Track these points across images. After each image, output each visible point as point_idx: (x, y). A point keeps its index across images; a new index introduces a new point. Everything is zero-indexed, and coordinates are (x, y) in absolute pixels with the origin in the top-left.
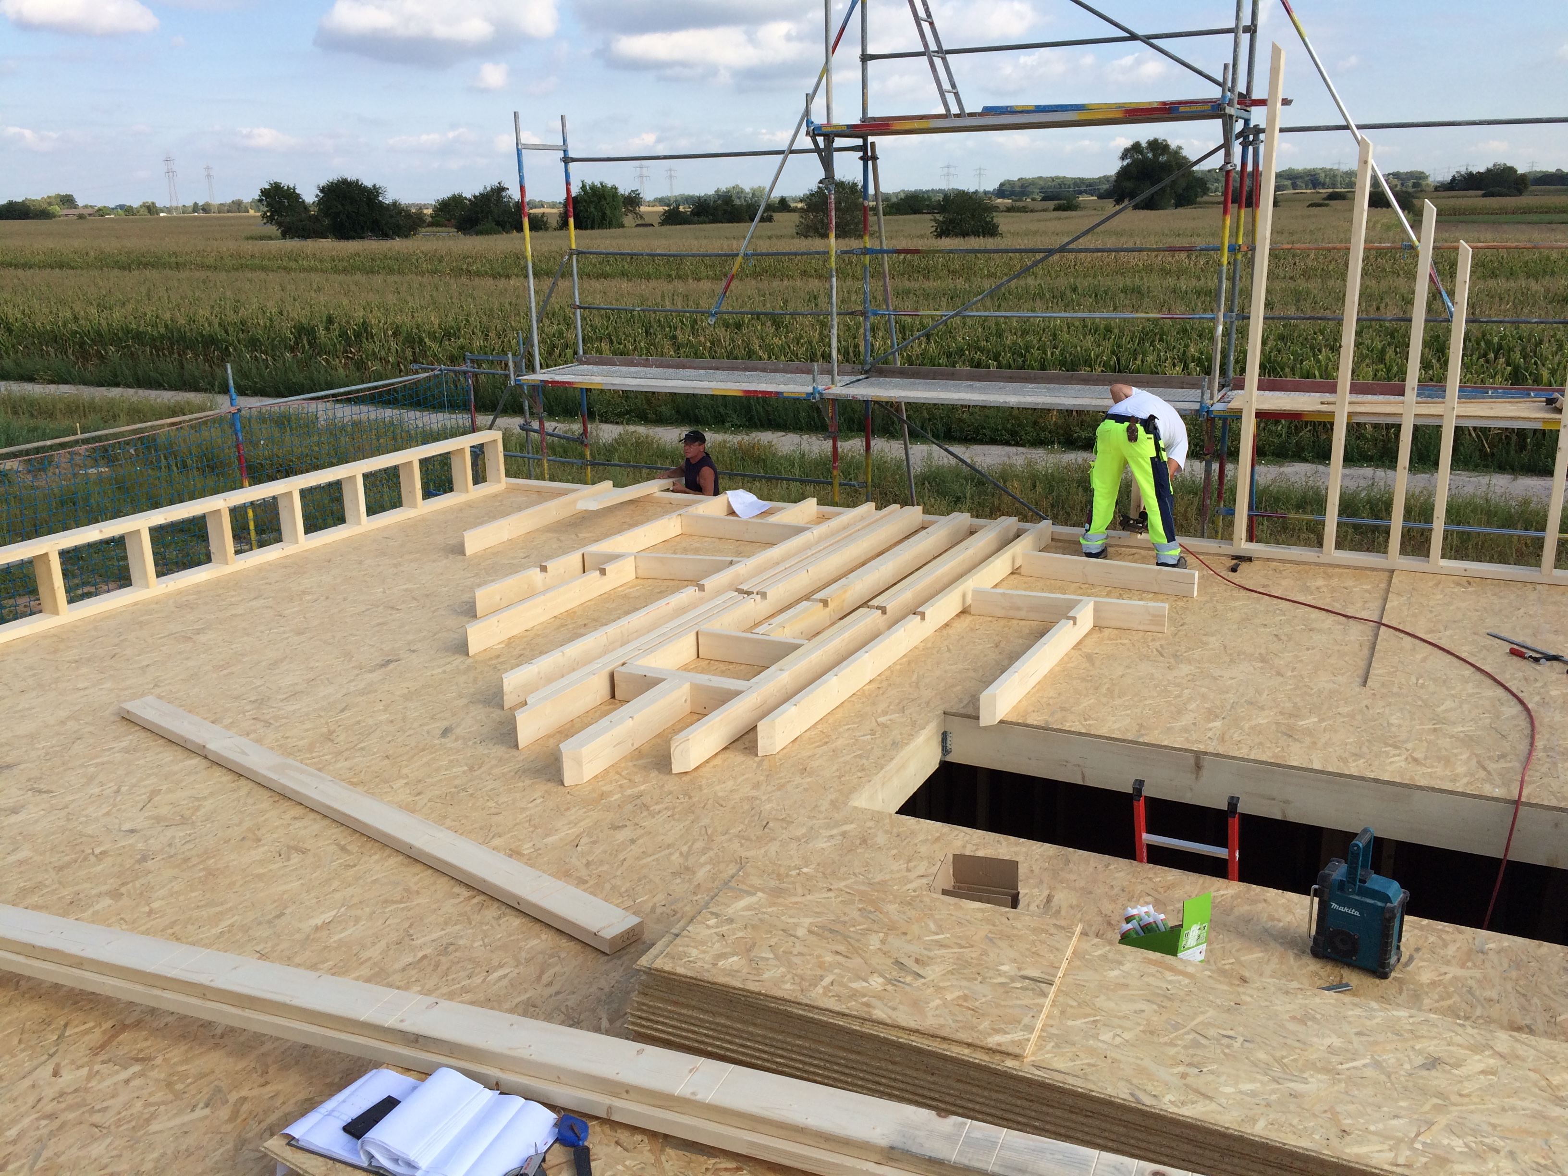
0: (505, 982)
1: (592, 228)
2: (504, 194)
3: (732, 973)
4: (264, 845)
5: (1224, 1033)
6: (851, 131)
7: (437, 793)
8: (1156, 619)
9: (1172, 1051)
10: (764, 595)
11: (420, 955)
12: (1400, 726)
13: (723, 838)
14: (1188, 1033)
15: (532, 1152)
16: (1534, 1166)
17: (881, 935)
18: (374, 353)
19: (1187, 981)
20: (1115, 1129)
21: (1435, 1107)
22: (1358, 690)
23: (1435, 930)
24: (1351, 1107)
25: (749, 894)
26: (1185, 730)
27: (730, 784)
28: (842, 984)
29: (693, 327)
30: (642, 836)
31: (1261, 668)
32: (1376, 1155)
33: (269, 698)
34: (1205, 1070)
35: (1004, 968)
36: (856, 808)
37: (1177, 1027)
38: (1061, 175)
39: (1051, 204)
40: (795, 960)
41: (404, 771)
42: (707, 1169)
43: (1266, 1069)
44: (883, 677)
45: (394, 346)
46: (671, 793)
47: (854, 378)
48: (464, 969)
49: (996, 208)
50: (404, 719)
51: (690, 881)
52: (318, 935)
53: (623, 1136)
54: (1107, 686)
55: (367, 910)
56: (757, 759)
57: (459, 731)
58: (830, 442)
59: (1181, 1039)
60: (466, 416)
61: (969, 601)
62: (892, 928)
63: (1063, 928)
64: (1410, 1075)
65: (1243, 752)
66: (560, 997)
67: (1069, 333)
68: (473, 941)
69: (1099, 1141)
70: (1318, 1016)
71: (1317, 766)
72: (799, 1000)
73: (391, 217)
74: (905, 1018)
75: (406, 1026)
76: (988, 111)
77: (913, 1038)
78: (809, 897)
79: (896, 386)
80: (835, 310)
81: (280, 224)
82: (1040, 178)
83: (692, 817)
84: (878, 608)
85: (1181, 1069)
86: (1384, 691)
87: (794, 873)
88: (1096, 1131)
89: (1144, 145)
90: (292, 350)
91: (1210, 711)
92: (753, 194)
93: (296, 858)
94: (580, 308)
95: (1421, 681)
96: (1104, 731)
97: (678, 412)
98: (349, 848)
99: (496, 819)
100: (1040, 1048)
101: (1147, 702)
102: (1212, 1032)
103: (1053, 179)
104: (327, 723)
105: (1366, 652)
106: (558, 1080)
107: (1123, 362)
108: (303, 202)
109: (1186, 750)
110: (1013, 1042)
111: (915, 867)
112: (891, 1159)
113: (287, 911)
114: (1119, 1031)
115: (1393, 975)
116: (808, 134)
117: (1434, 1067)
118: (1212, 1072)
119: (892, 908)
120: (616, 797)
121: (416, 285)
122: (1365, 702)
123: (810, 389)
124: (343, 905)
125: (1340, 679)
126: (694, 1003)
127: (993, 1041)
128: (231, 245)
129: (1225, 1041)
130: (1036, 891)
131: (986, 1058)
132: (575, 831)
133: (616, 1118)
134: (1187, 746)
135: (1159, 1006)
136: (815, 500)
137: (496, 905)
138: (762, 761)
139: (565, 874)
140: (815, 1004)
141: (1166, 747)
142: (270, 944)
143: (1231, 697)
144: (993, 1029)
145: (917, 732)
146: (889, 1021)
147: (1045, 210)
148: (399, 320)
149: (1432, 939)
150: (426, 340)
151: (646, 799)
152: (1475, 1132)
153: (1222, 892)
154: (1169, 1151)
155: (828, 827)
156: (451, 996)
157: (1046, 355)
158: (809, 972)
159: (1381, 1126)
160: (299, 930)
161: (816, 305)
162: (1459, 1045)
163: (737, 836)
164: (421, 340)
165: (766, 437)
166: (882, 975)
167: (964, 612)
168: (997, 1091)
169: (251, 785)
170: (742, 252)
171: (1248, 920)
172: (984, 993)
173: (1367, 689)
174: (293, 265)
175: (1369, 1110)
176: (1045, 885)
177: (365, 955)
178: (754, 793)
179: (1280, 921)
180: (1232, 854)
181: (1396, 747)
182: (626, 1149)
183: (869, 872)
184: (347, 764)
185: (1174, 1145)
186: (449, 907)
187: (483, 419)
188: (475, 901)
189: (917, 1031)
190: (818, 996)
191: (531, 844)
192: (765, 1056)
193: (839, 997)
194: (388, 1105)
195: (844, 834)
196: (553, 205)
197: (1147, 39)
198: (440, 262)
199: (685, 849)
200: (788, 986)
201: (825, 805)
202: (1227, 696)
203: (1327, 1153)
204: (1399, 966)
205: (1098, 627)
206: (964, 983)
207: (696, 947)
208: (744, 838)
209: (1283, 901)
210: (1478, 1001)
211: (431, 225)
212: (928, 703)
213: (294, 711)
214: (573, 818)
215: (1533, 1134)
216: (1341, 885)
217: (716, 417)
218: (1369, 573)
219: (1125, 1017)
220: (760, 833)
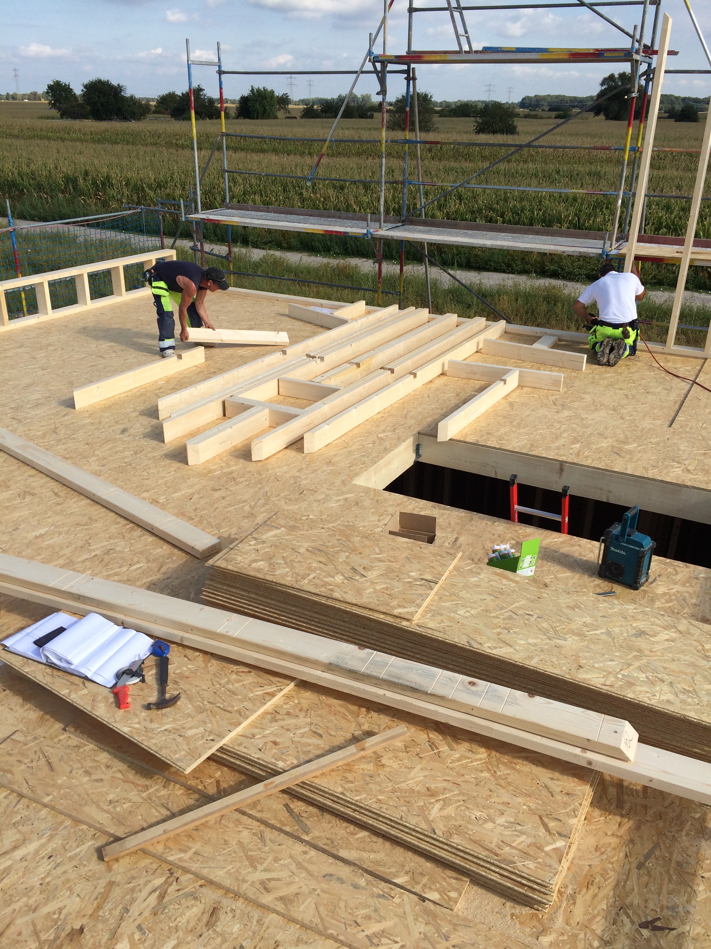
0: (139, 571)
1: (257, 118)
2: (201, 93)
3: (258, 570)
4: (11, 490)
5: (527, 612)
6: (398, 60)
7: (114, 465)
8: (556, 383)
9: (496, 621)
10: (322, 359)
11: (93, 554)
12: (685, 450)
13: (276, 498)
14: (507, 612)
15: (137, 659)
16: (682, 690)
17: (347, 554)
18: (113, 196)
19: (514, 585)
20: (459, 660)
21: (635, 656)
22: (665, 429)
23: (672, 565)
24: (587, 654)
25: (277, 528)
26: (558, 448)
27: (285, 468)
28: (319, 579)
29: (313, 188)
30: (228, 496)
31: (612, 414)
32: (595, 679)
33: (22, 407)
34: (511, 631)
35: (412, 574)
36: (356, 485)
37: (502, 609)
38: (562, 94)
39: (554, 114)
40: (295, 564)
41: (97, 452)
42: (232, 671)
43: (545, 632)
44: (386, 411)
45: (126, 192)
46: (250, 472)
47: (395, 225)
48: (117, 563)
49: (518, 115)
50: (100, 423)
51: (253, 521)
52: (36, 541)
53: (189, 652)
54: (518, 421)
55: (66, 529)
56: (303, 455)
57: (132, 431)
58: (398, 267)
59: (503, 615)
60: (157, 239)
61: (446, 368)
62: (354, 550)
63: (451, 554)
64: (625, 639)
65: (588, 462)
66: (169, 580)
67: (549, 201)
68: (124, 548)
69: (450, 666)
70: (582, 606)
71: (629, 472)
72: (293, 586)
73: (129, 106)
74: (350, 598)
75: (74, 590)
76: (486, 50)
77: (354, 608)
78: (310, 532)
79: (420, 232)
80: (383, 180)
81: (59, 109)
82: (549, 95)
83: (260, 486)
84: (389, 369)
85: (499, 630)
86: (681, 430)
87: (304, 518)
88: (450, 662)
89: (617, 76)
90: (63, 192)
91: (575, 438)
92: (363, 99)
93: (28, 498)
94: (227, 171)
95: (705, 425)
96: (509, 448)
97: (301, 243)
98: (60, 494)
99: (146, 482)
100: (423, 616)
101: (539, 432)
102: (520, 612)
103: (557, 97)
104: (54, 423)
105: (677, 406)
106: (155, 622)
107: (581, 221)
108: (75, 94)
109: (555, 460)
110: (408, 613)
111: (383, 519)
112: (330, 670)
113: (20, 527)
114: (469, 609)
115: (642, 588)
116: (370, 61)
117: (640, 635)
118: (515, 633)
119: (357, 539)
120: (217, 473)
121: (141, 153)
122: (668, 436)
123: (365, 231)
124: (53, 525)
125: (658, 422)
126: (238, 586)
127: (397, 611)
128: (28, 122)
129: (527, 617)
130: (449, 535)
131: (392, 620)
132: (191, 491)
133: (185, 643)
134: (556, 458)
135: (494, 597)
136: (364, 302)
137: (140, 529)
138: (306, 456)
139: (181, 514)
140: (302, 588)
141: (544, 458)
142: (9, 544)
143: (589, 431)
144: (399, 606)
145: (400, 443)
146: (342, 599)
147: (549, 118)
148: (129, 175)
149: (670, 570)
150: (146, 189)
151: (235, 475)
152: (654, 671)
153: (555, 540)
154: (486, 673)
155: (338, 495)
156: (108, 577)
157: (534, 214)
158: (302, 572)
159: (602, 665)
160: (26, 538)
161: (393, 176)
162: (658, 625)
163: (284, 498)
164: (143, 188)
165: (354, 261)
166: (343, 575)
167: (443, 374)
168: (398, 638)
169: (7, 456)
170: (329, 138)
171: (566, 556)
172: (398, 587)
173: (671, 429)
174: (66, 136)
175: (597, 656)
176: (455, 532)
177: (61, 553)
178: (298, 474)
179: (585, 556)
180: (564, 519)
181: (679, 463)
182: (189, 659)
183: (356, 521)
184: (64, 447)
185: (489, 669)
186: (113, 529)
187: (168, 241)
188: (128, 526)
189: (356, 605)
190: (305, 584)
191: (164, 497)
192: (276, 615)
193: (316, 585)
194: (61, 630)
195: (346, 499)
196: (233, 102)
197: (590, 6)
198: (159, 137)
199: (253, 503)
200: (289, 578)
201: (338, 482)
202: (587, 430)
203: (568, 677)
204: (647, 583)
205: (520, 386)
206: (388, 581)
207: (241, 556)
208: (288, 499)
209: (590, 546)
210: (688, 605)
211: (155, 112)
212: (410, 427)
213: (36, 415)
214: (190, 484)
215: (686, 674)
216: (617, 538)
217: (325, 247)
218: (692, 359)
219: (475, 602)
220: (297, 496)
